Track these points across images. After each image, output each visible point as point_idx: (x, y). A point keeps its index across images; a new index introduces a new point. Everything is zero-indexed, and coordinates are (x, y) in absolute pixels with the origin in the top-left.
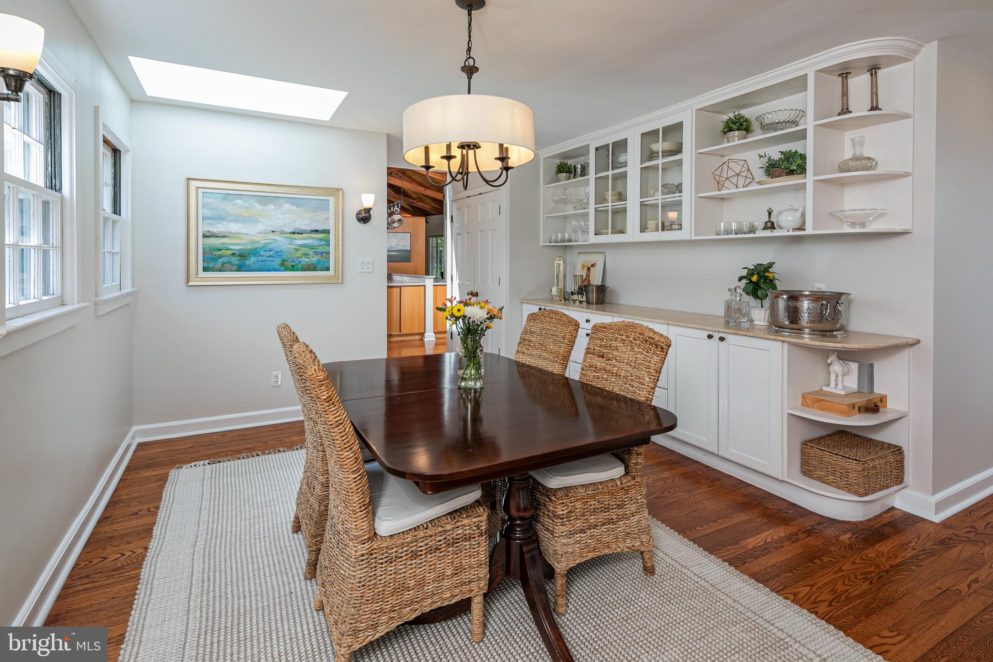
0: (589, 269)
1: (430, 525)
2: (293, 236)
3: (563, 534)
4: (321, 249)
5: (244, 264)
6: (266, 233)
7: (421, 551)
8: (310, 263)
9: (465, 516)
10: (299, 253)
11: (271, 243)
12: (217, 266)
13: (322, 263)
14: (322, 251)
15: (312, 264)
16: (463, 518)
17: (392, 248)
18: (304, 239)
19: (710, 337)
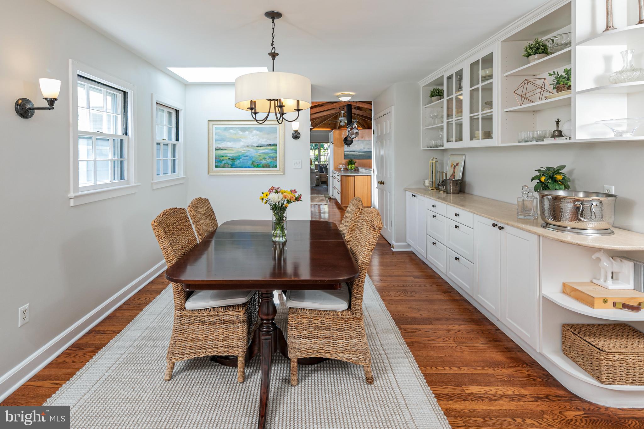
0: (455, 167)
1: (212, 310)
2: (258, 148)
3: (292, 336)
4: (272, 155)
5: (234, 164)
6: (244, 147)
7: (207, 322)
8: (267, 163)
9: (231, 310)
10: (261, 158)
11: (246, 153)
12: (222, 165)
13: (273, 163)
14: (273, 156)
15: (268, 164)
16: (230, 311)
17: (360, 150)
18: (263, 149)
19: (494, 225)
